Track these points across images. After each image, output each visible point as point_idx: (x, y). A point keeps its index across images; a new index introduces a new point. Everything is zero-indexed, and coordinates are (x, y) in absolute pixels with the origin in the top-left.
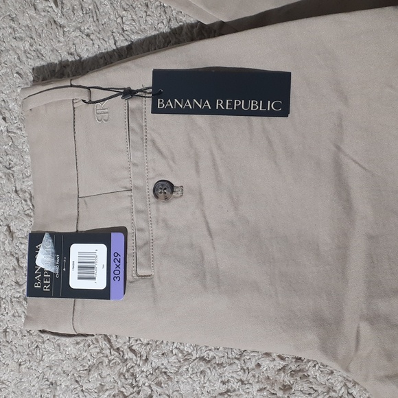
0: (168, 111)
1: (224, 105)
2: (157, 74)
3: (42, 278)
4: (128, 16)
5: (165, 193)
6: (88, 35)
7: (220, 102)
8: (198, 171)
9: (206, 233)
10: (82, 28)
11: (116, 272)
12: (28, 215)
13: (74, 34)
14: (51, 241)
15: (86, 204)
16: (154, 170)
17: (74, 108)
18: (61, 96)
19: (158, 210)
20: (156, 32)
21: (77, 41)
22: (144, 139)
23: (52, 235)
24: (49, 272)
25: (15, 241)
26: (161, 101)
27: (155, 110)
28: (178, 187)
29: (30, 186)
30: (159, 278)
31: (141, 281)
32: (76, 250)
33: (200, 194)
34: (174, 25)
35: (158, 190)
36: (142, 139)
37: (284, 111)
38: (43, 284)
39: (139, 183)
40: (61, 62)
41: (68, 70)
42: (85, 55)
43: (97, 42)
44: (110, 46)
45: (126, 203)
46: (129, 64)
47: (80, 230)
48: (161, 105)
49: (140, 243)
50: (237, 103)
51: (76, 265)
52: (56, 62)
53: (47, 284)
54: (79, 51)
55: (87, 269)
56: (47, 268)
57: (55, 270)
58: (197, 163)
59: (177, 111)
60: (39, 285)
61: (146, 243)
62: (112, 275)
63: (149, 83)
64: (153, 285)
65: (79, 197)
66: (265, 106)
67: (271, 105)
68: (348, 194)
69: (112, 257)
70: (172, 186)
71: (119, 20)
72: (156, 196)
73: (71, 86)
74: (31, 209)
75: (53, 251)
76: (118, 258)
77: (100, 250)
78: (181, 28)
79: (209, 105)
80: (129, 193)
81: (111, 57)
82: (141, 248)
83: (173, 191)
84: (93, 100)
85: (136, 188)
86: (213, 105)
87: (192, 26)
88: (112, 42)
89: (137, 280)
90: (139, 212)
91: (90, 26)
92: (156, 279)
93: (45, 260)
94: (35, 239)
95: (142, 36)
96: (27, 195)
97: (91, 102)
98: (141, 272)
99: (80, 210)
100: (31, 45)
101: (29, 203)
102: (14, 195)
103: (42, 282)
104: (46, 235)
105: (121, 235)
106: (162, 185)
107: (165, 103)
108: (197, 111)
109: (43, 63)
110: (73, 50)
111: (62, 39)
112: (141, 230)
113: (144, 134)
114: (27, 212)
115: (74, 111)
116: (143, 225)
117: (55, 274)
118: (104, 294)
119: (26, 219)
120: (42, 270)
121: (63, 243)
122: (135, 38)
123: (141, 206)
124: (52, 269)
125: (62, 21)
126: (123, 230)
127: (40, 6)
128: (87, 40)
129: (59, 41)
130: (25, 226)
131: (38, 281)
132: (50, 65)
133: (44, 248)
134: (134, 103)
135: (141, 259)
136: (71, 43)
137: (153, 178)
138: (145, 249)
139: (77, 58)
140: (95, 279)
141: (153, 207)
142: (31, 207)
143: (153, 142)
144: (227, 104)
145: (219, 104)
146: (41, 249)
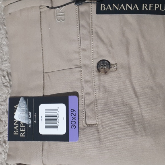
0: (108, 12)
3: (19, 128)
5: (105, 69)
7: (145, 6)
9: (133, 94)
11: (73, 123)
12: (6, 86)
14: (25, 102)
15: (49, 77)
16: (98, 53)
17: (41, 12)
19: (100, 80)
22: (91, 32)
23: (26, 98)
24: (24, 124)
26: (103, 6)
27: (99, 12)
28: (113, 64)
29: (6, 67)
30: (102, 125)
31: (90, 128)
32: (44, 109)
33: (129, 69)
35: (100, 67)
36: (90, 32)
38: (20, 132)
39: (87, 62)
45: (77, 76)
47: (46, 94)
48: (103, 8)
49: (87, 102)
50: (157, 6)
51: (44, 118)
53: (23, 132)
55: (52, 121)
56: (23, 121)
57: (29, 123)
59: (115, 12)
60: (17, 133)
61: (92, 103)
62: (70, 125)
64: (98, 130)
65: (44, 73)
69: (70, 113)
72: (99, 71)
74: (7, 82)
75: (27, 109)
76: (74, 113)
77: (61, 108)
79: (137, 8)
80: (79, 69)
82: (88, 105)
83: (110, 67)
84: (54, 6)
85: (84, 65)
86: (140, 7)
89: (86, 128)
90: (87, 82)
92: (100, 127)
94: (14, 102)
96: (5, 73)
97: (52, 8)
98: (89, 122)
99: (45, 81)
101: (7, 78)
103: (19, 131)
104: (21, 99)
105: (76, 97)
106: (103, 63)
107: (106, 7)
108: (129, 12)
112: (88, 94)
113: (91, 28)
114: (6, 84)
115: (41, 14)
116: (89, 90)
117: (28, 125)
118: (64, 138)
119: (5, 89)
120: (19, 122)
121: (33, 103)
123: (88, 78)
124: (26, 122)
126: (76, 94)
130: (4, 94)
131: (16, 130)
133: (20, 107)
134: (83, 8)
135: (89, 113)
137: (97, 58)
138: (91, 107)
140: (57, 127)
141: (96, 78)
142: (8, 80)
144: (150, 7)
145: (144, 7)
146: (18, 108)
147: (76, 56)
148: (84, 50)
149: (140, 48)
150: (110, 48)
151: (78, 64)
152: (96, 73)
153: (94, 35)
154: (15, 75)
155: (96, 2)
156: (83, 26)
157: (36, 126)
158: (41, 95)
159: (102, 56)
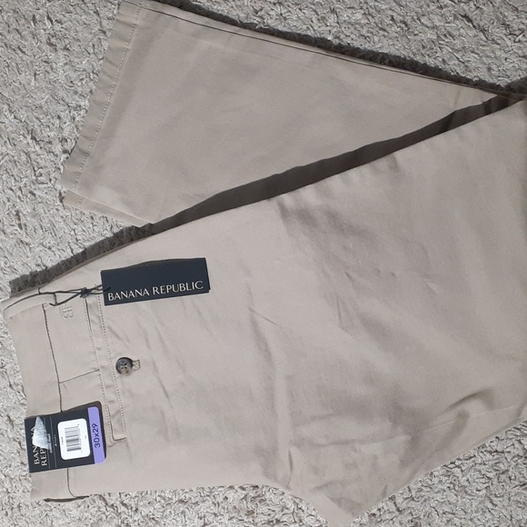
0: (117, 302)
1: (159, 291)
2: (105, 274)
3: (39, 455)
4: (79, 228)
5: (126, 368)
6: (50, 248)
8: (149, 347)
9: (164, 395)
10: (44, 243)
11: (96, 440)
12: (23, 404)
13: (38, 249)
14: (42, 423)
15: (66, 387)
16: (114, 351)
17: (45, 311)
18: (32, 304)
19: (123, 383)
20: (103, 238)
21: (42, 254)
23: (42, 417)
24: (44, 450)
25: (15, 428)
26: (111, 295)
27: (107, 303)
28: (135, 361)
29: (21, 379)
30: (132, 439)
31: (118, 444)
32: (63, 427)
33: (154, 364)
34: (116, 230)
35: (120, 366)
36: (101, 327)
37: (205, 288)
38: (41, 461)
39: (105, 363)
40: (31, 273)
41: (38, 279)
42: (50, 265)
43: (57, 253)
44: (67, 255)
45: (97, 381)
46: (82, 269)
47: (63, 410)
48: (111, 298)
49: (112, 412)
50: (169, 287)
51: (65, 439)
52: (28, 273)
53: (44, 460)
54: (44, 262)
55: (74, 441)
56: (42, 447)
57: (49, 447)
58: (147, 340)
59: (125, 301)
60: (38, 461)
61: (117, 412)
62: (94, 443)
63: (99, 282)
64: (128, 446)
65: (59, 383)
66: (190, 287)
67: (194, 286)
69: (92, 429)
70: (130, 361)
71: (72, 233)
72: (120, 372)
73: (40, 294)
74: (24, 398)
75: (45, 431)
76: (96, 428)
77: (82, 423)
78: (122, 232)
79: (147, 293)
80: (98, 373)
81: (70, 263)
82: (114, 416)
83: (132, 365)
84: (58, 302)
85: (102, 367)
86: (151, 291)
87: (130, 229)
88: (69, 250)
89: (114, 444)
90: (108, 387)
91: (50, 240)
92: (129, 441)
93: (40, 440)
94: (30, 423)
95: (92, 243)
96: (20, 387)
97: (57, 304)
98: (117, 436)
100: (6, 263)
101: (22, 394)
102: (9, 389)
103: (40, 459)
104: (38, 419)
105: (96, 409)
106: (123, 362)
107: (114, 296)
108: (139, 299)
109: (18, 276)
110: (39, 262)
111: (29, 254)
112: (112, 402)
113: (102, 323)
114: (22, 402)
115: (45, 313)
116: (113, 397)
117: (49, 450)
118: (89, 460)
119: (21, 408)
120: (38, 448)
121: (51, 423)
122: (87, 244)
123: (109, 382)
124: (46, 447)
125: (27, 240)
126: (97, 404)
127: (8, 231)
128: (49, 252)
129: (28, 257)
130: (22, 414)
131: (36, 459)
132: (23, 277)
133: (38, 429)
134: (91, 299)
135: (115, 426)
136: (37, 256)
137: (115, 357)
138: (117, 417)
139: (44, 268)
140: (80, 448)
141: (119, 381)
143: (110, 328)
144: (161, 290)
145: (155, 290)
146: (35, 431)
147: (93, 357)
148: (99, 349)
149: (161, 340)
150: (127, 343)
151: (96, 367)
152: (117, 375)
153: (107, 330)
154: (27, 390)
155: (102, 291)
156: (93, 321)
157: (57, 449)
158: (60, 411)
159: (119, 354)
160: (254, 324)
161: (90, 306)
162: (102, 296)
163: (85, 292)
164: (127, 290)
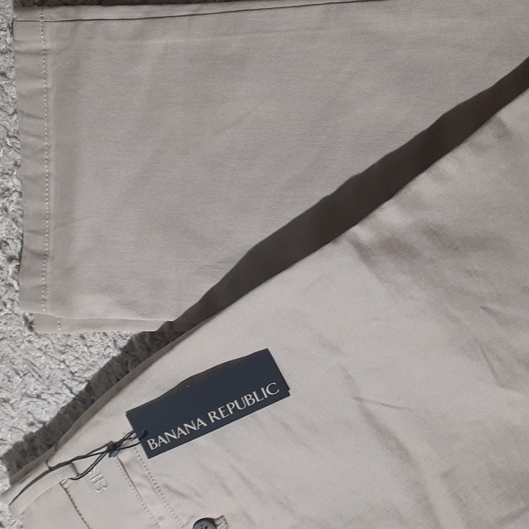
0: (164, 448)
1: (218, 415)
2: (133, 416)
4: (69, 357)
6: (38, 397)
7: (212, 415)
8: (230, 494)
10: (29, 392)
13: (23, 403)
16: (184, 515)
17: (66, 489)
20: (108, 360)
21: (30, 408)
26: (151, 442)
27: (151, 454)
28: (218, 519)
34: (122, 343)
36: (154, 489)
37: (282, 391)
40: (26, 438)
41: (37, 443)
42: (47, 418)
43: (51, 399)
44: (66, 398)
46: (97, 418)
48: (154, 446)
50: (231, 406)
52: (21, 439)
54: (38, 417)
58: (224, 486)
59: (175, 444)
66: (261, 395)
67: (266, 392)
68: (397, 441)
70: (211, 521)
71: (62, 366)
73: (51, 469)
78: (131, 342)
79: (203, 423)
81: (75, 408)
83: (215, 526)
86: (207, 419)
87: (142, 336)
88: (67, 391)
91: (34, 386)
95: (95, 370)
97: (80, 476)
106: (201, 526)
107: (157, 441)
108: (194, 435)
109: (8, 447)
110: (31, 420)
111: (14, 414)
115: (67, 492)
122: (89, 375)
128: (40, 402)
129: (12, 418)
132: (17, 446)
134: (125, 455)
136: (25, 413)
137: (188, 523)
139: (41, 426)
143: (167, 487)
144: (221, 412)
145: (212, 417)
148: (161, 518)
150: (198, 499)
153: (163, 490)
155: (137, 441)
156: (139, 485)
159: (192, 517)
160: (369, 417)
161: (128, 464)
162: (140, 447)
163: (114, 448)
164: (172, 427)
